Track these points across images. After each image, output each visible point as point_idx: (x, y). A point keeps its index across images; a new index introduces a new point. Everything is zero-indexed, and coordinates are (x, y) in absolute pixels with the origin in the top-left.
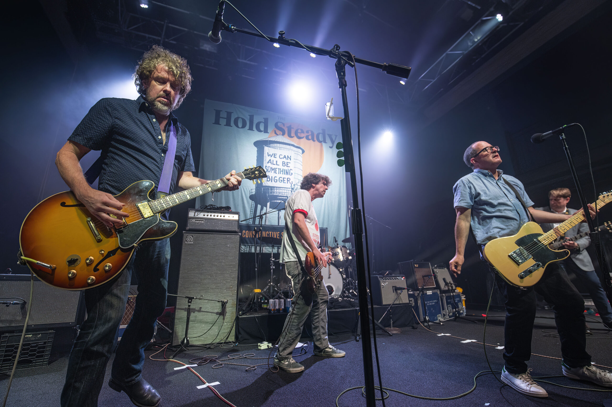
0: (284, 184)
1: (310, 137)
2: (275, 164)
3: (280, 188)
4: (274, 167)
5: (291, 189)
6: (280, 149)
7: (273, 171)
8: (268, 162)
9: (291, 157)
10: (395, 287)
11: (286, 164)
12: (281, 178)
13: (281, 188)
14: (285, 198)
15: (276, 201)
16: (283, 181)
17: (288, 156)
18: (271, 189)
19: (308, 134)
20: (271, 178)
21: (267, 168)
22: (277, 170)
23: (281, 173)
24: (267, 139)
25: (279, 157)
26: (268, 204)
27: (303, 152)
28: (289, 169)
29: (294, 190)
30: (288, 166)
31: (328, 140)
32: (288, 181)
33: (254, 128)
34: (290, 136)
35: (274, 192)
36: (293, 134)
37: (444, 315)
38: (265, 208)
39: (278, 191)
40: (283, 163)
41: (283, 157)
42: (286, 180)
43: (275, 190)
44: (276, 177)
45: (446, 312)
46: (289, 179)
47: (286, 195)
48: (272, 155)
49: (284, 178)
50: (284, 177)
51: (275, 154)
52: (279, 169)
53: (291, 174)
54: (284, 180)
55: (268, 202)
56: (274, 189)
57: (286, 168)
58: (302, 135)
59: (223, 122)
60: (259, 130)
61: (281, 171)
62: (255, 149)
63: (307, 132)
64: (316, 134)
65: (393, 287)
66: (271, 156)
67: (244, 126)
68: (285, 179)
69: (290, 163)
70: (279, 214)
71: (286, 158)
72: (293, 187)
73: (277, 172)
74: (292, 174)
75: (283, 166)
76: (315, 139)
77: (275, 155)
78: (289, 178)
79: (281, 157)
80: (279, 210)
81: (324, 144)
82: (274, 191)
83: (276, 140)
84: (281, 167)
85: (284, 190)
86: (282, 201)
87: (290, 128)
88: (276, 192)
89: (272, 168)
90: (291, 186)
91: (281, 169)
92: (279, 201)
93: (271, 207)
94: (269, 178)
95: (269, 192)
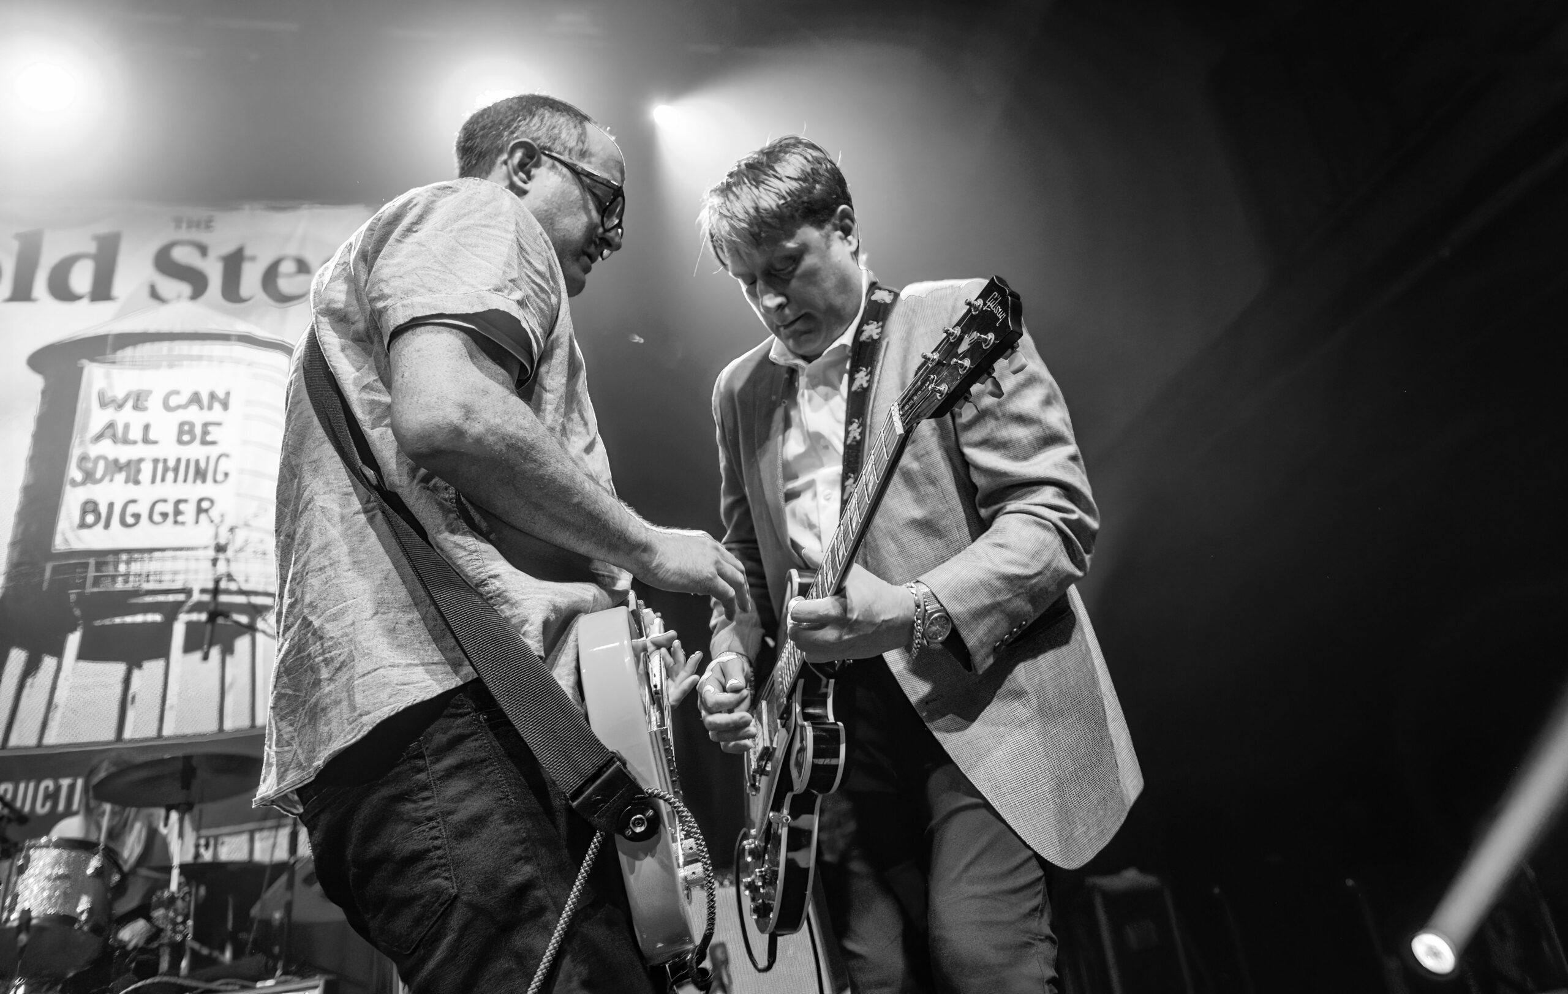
0: (179, 528)
2: (135, 442)
3: (151, 550)
4: (124, 454)
5: (211, 553)
6: (171, 367)
7: (120, 477)
8: (99, 437)
9: (228, 394)
11: (198, 431)
12: (165, 501)
13: (156, 554)
14: (171, 598)
15: (118, 620)
16: (171, 519)
17: (213, 396)
18: (100, 566)
20: (103, 510)
21: (88, 465)
22: (147, 469)
23: (163, 480)
24: (102, 331)
25: (166, 402)
26: (73, 641)
28: (213, 451)
29: (230, 553)
30: (209, 438)
32: (200, 510)
33: (40, 286)
34: (233, 297)
35: (114, 578)
36: (250, 287)
38: (48, 661)
39: (135, 567)
40: (185, 430)
41: (183, 399)
42: (189, 509)
43: (122, 568)
44: (134, 501)
46: (205, 505)
47: (178, 585)
48: (126, 400)
49: (177, 502)
50: (183, 496)
51: (139, 394)
54: (177, 512)
55: (73, 630)
56: (116, 563)
57: (195, 452)
60: (61, 291)
61: (166, 470)
62: (37, 382)
66: (120, 406)
68: (182, 507)
69: (219, 424)
70: (127, 682)
71: (200, 402)
72: (222, 541)
73: (141, 477)
74: (226, 475)
75: (180, 442)
77: (144, 396)
78: (207, 498)
80: (134, 662)
82: (116, 568)
83: (153, 328)
84: (169, 450)
85: (174, 558)
86: (157, 618)
87: (234, 263)
88: (126, 576)
89: (116, 461)
90: (216, 536)
91: (165, 461)
92: (139, 618)
93: (84, 654)
94: (96, 511)
95: (85, 579)
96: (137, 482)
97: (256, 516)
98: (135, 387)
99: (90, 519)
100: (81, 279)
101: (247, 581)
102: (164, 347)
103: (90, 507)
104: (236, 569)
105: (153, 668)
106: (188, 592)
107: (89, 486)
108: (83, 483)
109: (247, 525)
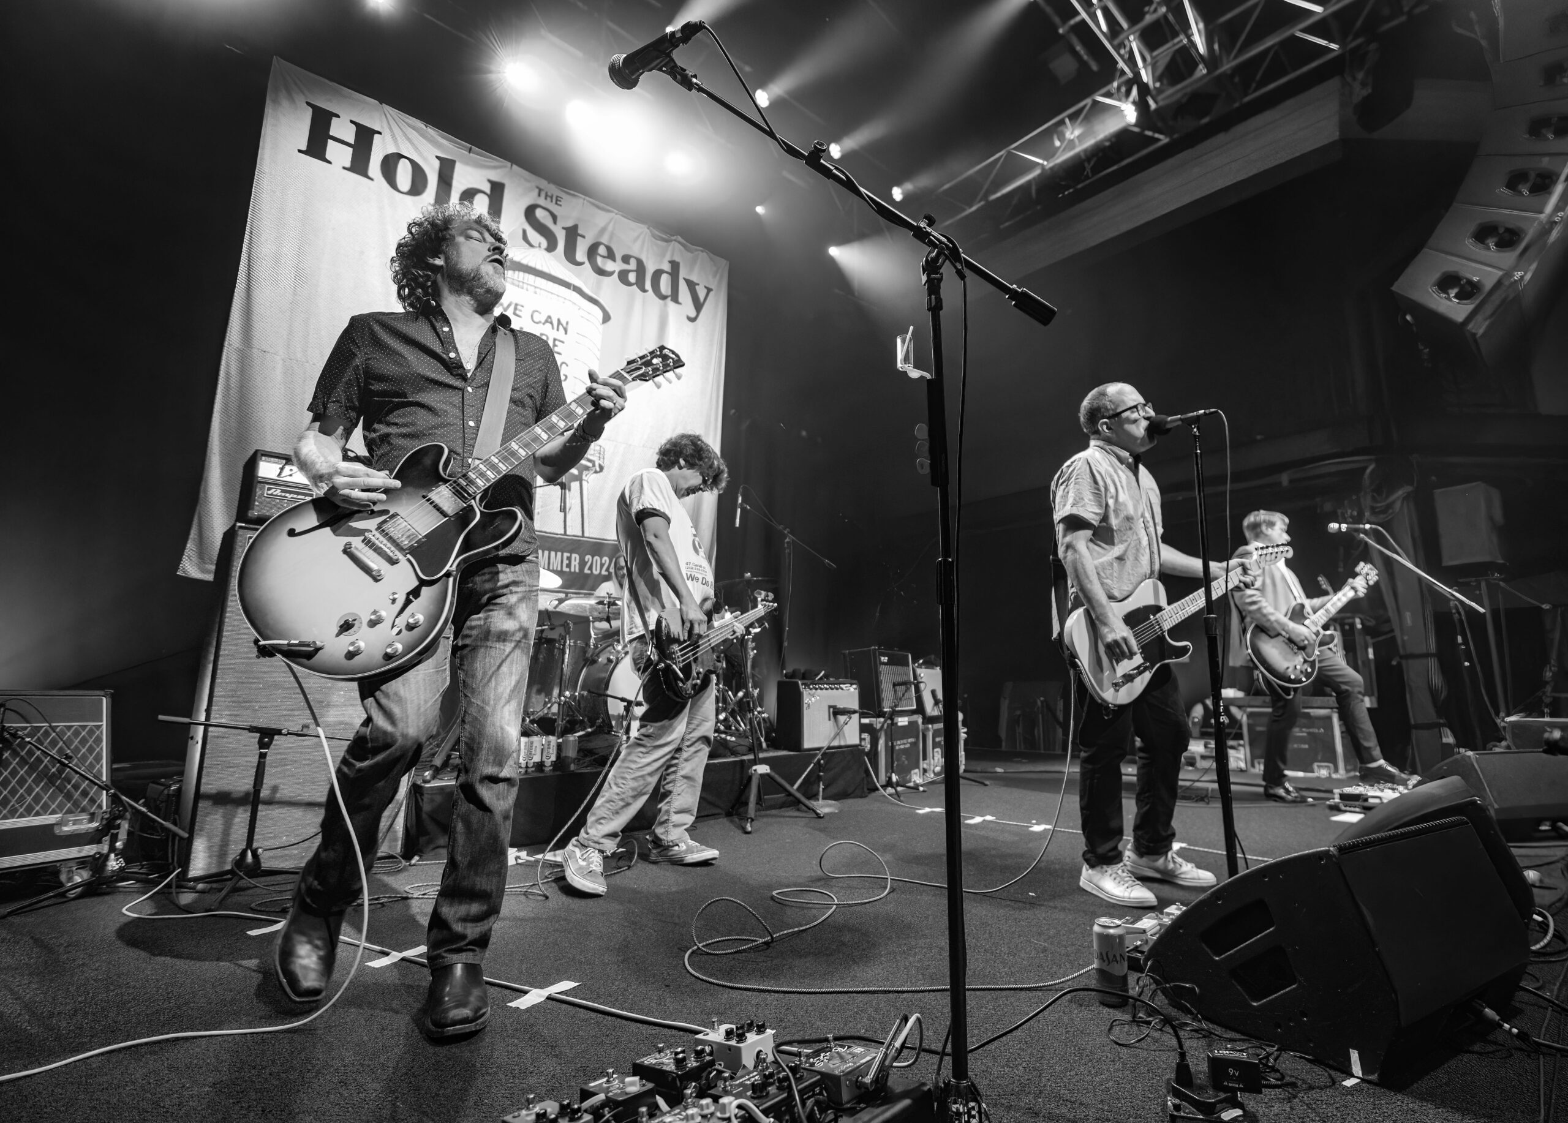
1: (632, 277)
6: (535, 293)
9: (567, 323)
10: (834, 707)
17: (559, 320)
19: (626, 267)
25: (532, 316)
27: (607, 318)
31: (684, 293)
36: (581, 255)
37: (925, 771)
41: (544, 317)
45: (929, 765)
48: (509, 305)
51: (516, 305)
58: (609, 266)
59: (339, 154)
63: (626, 259)
64: (650, 268)
65: (830, 707)
69: (563, 342)
71: (551, 323)
74: (566, 377)
76: (648, 285)
77: (519, 307)
79: (537, 317)
81: (671, 305)
83: (524, 262)
87: (572, 234)
102: (531, 278)
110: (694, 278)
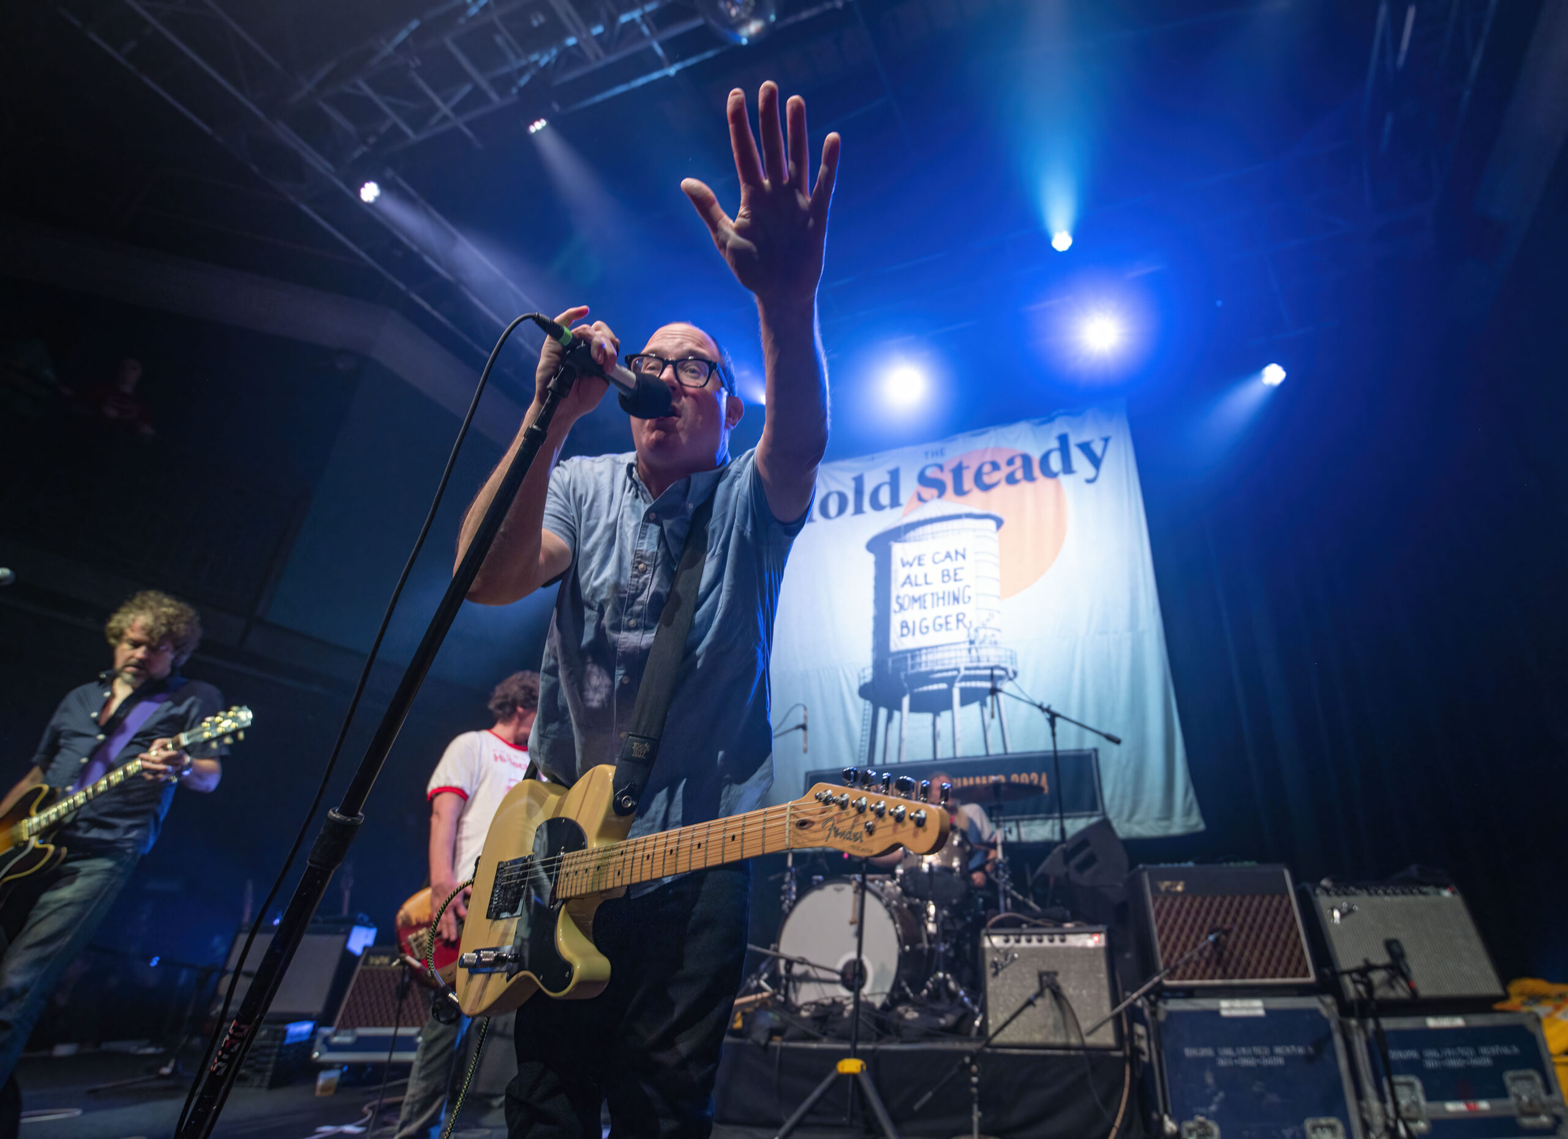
0: (949, 632)
1: (1019, 475)
2: (920, 585)
3: (937, 647)
4: (917, 592)
5: (967, 645)
6: (934, 539)
7: (916, 605)
8: (904, 583)
9: (964, 550)
11: (952, 574)
12: (940, 617)
13: (940, 649)
14: (950, 674)
15: (926, 689)
16: (944, 627)
17: (957, 553)
18: (913, 657)
19: (1010, 469)
20: (910, 625)
21: (901, 601)
22: (928, 599)
23: (938, 605)
24: (898, 524)
25: (934, 560)
26: (906, 701)
27: (999, 523)
28: (962, 586)
29: (977, 644)
30: (958, 578)
31: (1079, 459)
32: (958, 621)
33: (867, 505)
34: (960, 491)
35: (920, 664)
36: (968, 485)
38: (896, 714)
39: (930, 657)
40: (945, 574)
41: (942, 556)
42: (952, 620)
43: (924, 658)
44: (925, 619)
46: (961, 617)
47: (952, 666)
48: (914, 562)
49: (946, 617)
50: (949, 614)
51: (920, 557)
52: (932, 594)
53: (966, 600)
54: (947, 623)
55: (904, 695)
56: (920, 655)
57: (952, 586)
58: (996, 476)
60: (876, 506)
61: (938, 599)
62: (870, 558)
63: (1010, 462)
64: (1036, 456)
66: (911, 565)
67: (841, 510)
68: (949, 619)
69: (962, 568)
70: (934, 724)
71: (951, 557)
72: (972, 638)
73: (926, 605)
74: (969, 599)
75: (943, 582)
76: (1037, 472)
78: (961, 613)
79: (938, 558)
80: (936, 713)
81: (1064, 479)
82: (921, 659)
84: (939, 587)
85: (949, 651)
86: (943, 686)
87: (958, 472)
88: (926, 662)
89: (913, 598)
90: (969, 635)
91: (937, 594)
92: (935, 687)
93: (913, 709)
94: (907, 627)
95: (906, 666)
96: (925, 608)
97: (988, 620)
98: (917, 553)
99: (905, 631)
100: (885, 497)
101: (988, 661)
102: (928, 528)
103: (904, 625)
104: (983, 653)
105: (945, 715)
106: (958, 670)
107: (903, 611)
108: (900, 611)
109: (984, 627)
110: (1085, 438)
